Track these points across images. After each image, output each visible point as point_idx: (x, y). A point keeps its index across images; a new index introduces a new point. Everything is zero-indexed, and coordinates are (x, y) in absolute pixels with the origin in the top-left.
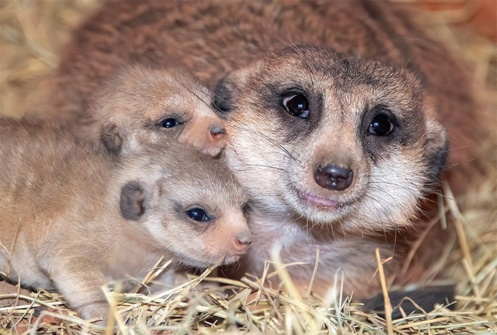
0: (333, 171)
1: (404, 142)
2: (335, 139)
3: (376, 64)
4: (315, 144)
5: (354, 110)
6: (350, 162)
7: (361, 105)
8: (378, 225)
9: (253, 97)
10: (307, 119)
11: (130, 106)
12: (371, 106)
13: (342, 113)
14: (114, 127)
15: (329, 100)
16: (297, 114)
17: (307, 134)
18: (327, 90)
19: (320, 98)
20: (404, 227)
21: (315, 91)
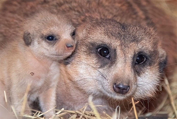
0: (121, 86)
1: (150, 65)
2: (122, 71)
3: (137, 29)
4: (114, 72)
5: (130, 56)
6: (129, 82)
7: (133, 53)
8: (140, 97)
9: (84, 48)
10: (109, 58)
11: (37, 27)
12: (136, 53)
13: (125, 58)
14: (29, 34)
15: (119, 51)
16: (104, 56)
17: (110, 66)
18: (118, 47)
19: (115, 50)
20: (151, 98)
21: (113, 47)
